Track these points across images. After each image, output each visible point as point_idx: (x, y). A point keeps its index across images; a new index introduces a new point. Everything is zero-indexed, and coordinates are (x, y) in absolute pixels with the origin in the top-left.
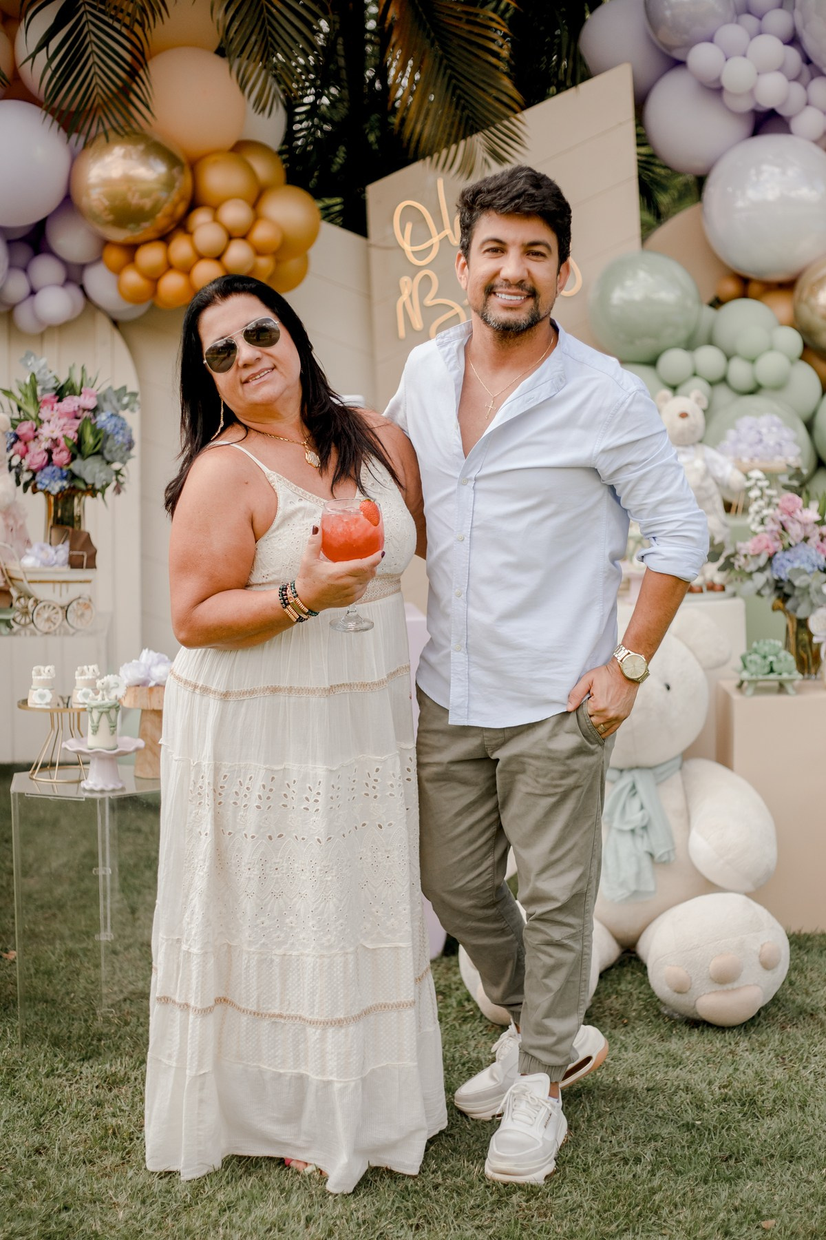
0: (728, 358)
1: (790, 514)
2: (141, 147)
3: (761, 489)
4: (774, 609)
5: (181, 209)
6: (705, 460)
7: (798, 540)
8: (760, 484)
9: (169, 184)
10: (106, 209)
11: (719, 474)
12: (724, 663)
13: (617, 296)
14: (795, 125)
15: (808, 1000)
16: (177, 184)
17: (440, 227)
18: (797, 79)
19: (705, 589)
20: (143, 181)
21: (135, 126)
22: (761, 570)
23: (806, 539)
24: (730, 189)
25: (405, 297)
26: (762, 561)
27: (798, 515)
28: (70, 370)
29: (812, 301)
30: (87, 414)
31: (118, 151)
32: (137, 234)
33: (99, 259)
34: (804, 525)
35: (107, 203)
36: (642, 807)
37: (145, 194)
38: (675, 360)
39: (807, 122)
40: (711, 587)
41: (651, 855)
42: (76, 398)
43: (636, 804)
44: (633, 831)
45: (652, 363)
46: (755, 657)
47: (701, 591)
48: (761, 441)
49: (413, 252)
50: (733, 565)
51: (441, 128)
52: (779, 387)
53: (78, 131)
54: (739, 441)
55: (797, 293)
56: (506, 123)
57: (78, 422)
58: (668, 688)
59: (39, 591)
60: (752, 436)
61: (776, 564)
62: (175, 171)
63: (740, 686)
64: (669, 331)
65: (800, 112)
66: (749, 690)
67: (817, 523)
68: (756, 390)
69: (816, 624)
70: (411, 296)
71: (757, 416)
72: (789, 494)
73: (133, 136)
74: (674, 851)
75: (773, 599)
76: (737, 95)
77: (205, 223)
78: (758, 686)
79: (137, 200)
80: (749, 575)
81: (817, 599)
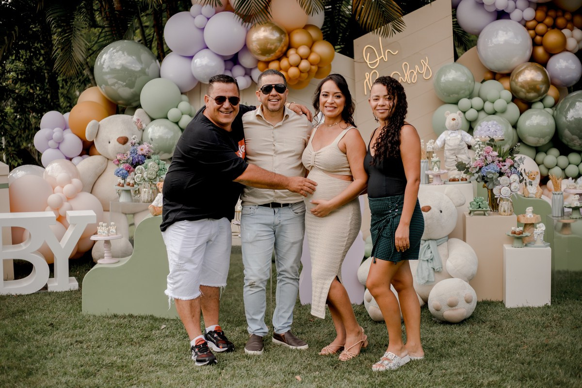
0: (484, 102)
1: (488, 153)
2: (270, 28)
3: (479, 145)
4: (484, 187)
5: (285, 49)
6: (461, 135)
7: (490, 162)
8: (479, 143)
9: (280, 40)
10: (258, 49)
11: (467, 140)
13: (443, 79)
14: (512, 16)
15: (485, 318)
16: (283, 40)
17: (380, 55)
19: (460, 180)
20: (271, 39)
21: (269, 20)
22: (477, 172)
23: (493, 162)
24: (486, 40)
25: (367, 80)
26: (477, 169)
27: (491, 153)
29: (516, 80)
31: (263, 29)
32: (269, 58)
33: (256, 67)
34: (493, 157)
35: (259, 47)
36: (431, 252)
37: (272, 44)
38: (464, 102)
39: (516, 15)
40: (462, 180)
41: (434, 269)
43: (429, 251)
44: (428, 260)
45: (456, 103)
46: (475, 203)
47: (459, 181)
48: (489, 130)
49: (370, 64)
50: (469, 171)
51: (375, 19)
52: (503, 112)
53: (249, 22)
54: (481, 130)
55: (511, 77)
58: (441, 212)
60: (486, 128)
61: (482, 170)
62: (282, 36)
63: (470, 213)
64: (462, 92)
65: (513, 11)
66: (472, 214)
67: (498, 156)
68: (495, 113)
69: (495, 191)
70: (369, 80)
71: (488, 121)
72: (489, 147)
73: (267, 24)
74: (442, 268)
75: (483, 183)
76: (489, 6)
77: (293, 54)
78: (475, 212)
79: (269, 46)
80: (473, 175)
81: (495, 183)
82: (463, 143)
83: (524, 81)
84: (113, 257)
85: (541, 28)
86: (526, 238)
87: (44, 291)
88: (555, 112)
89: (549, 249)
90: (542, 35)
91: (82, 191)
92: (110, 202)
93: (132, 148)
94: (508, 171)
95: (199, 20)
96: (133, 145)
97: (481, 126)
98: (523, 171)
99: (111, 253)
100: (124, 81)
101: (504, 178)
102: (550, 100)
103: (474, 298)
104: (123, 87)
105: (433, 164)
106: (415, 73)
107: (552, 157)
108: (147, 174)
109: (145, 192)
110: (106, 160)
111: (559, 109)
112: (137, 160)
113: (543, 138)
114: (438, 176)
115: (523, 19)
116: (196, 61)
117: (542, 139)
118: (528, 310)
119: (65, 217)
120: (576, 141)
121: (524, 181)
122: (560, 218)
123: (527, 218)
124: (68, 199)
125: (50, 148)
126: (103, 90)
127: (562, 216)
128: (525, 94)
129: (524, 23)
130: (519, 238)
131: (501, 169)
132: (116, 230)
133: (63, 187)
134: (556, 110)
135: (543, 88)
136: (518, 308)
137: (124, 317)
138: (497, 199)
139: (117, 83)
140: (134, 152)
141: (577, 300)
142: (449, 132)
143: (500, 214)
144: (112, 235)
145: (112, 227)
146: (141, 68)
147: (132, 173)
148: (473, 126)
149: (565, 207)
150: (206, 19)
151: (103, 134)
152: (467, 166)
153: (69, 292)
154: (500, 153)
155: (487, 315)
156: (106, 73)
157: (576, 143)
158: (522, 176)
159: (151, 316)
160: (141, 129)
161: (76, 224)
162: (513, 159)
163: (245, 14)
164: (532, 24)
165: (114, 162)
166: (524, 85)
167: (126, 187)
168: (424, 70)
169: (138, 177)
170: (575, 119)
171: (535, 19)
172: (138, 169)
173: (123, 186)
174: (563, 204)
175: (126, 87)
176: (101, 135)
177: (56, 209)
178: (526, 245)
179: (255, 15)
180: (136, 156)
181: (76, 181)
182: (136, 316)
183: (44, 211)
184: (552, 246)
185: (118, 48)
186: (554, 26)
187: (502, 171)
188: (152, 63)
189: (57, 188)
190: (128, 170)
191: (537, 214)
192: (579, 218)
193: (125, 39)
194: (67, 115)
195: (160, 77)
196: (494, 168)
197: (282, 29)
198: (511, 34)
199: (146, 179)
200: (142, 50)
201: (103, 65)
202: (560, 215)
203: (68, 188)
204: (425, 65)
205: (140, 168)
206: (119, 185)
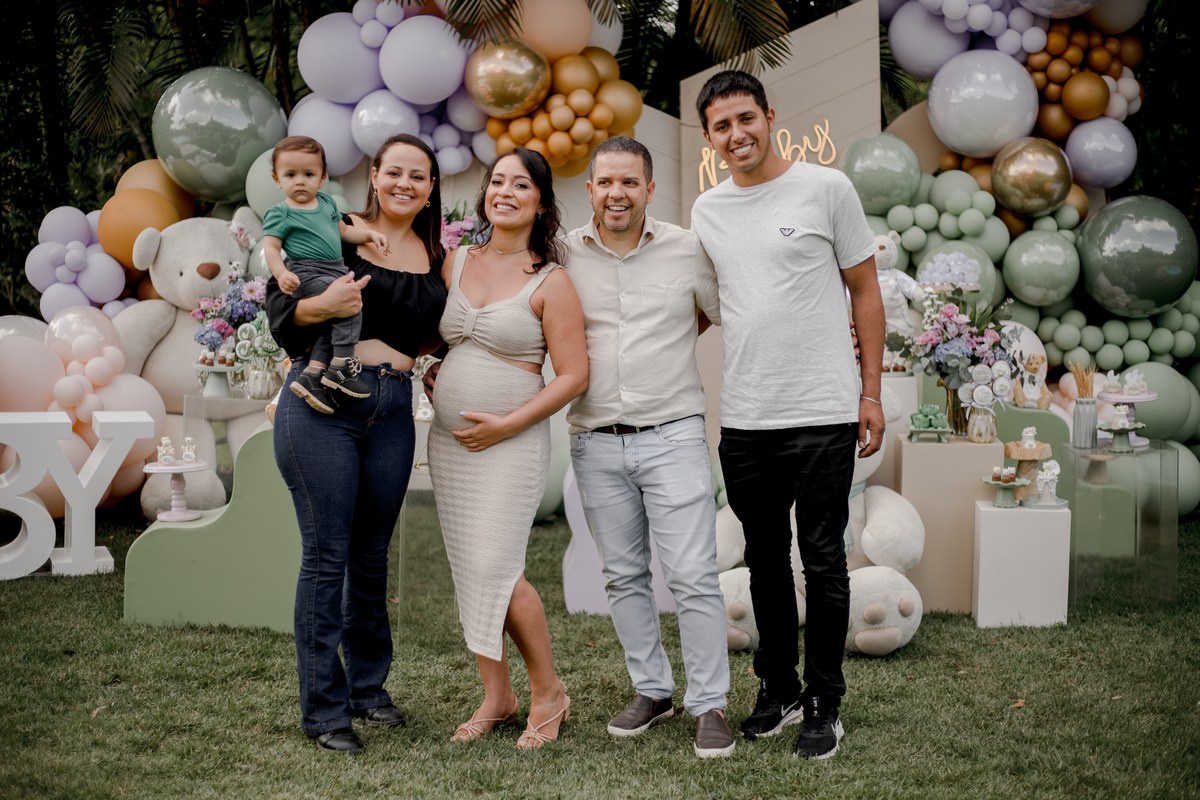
0: (940, 213)
1: (949, 317)
2: (516, 51)
3: (932, 300)
4: (939, 384)
5: (543, 94)
6: (896, 279)
7: (954, 336)
8: (931, 296)
9: (534, 77)
10: (489, 94)
12: (897, 419)
13: (859, 165)
14: (1000, 43)
15: (937, 647)
16: (540, 78)
18: (1000, 9)
19: (891, 370)
20: (517, 76)
21: (513, 35)
22: (927, 355)
23: (959, 335)
24: (947, 89)
25: (705, 162)
26: (928, 349)
27: (955, 318)
28: (457, 203)
29: (1005, 173)
30: (466, 234)
31: (500, 54)
32: (511, 112)
33: (484, 129)
34: (959, 326)
35: (490, 90)
37: (517, 84)
38: (900, 213)
39: (1008, 41)
40: (896, 369)
42: (459, 222)
45: (883, 214)
46: (920, 416)
47: (888, 370)
48: (950, 270)
51: (729, 39)
52: (977, 234)
53: (472, 38)
54: (934, 271)
55: (994, 166)
56: (781, 38)
57: (460, 239)
60: (943, 267)
61: (937, 351)
62: (539, 69)
63: (910, 437)
64: (898, 191)
65: (1003, 32)
66: (914, 439)
67: (968, 324)
68: (960, 236)
69: (962, 394)
70: (709, 162)
71: (948, 252)
72: (951, 304)
73: (510, 43)
74: (852, 544)
75: (937, 377)
76: (954, 21)
77: (559, 106)
78: (922, 436)
79: (511, 88)
80: (919, 359)
81: (963, 377)
82: (900, 296)
83: (1020, 174)
84: (190, 507)
85: (1058, 68)
86: (1022, 489)
87: (43, 574)
88: (1080, 239)
89: (1067, 511)
90: (1062, 83)
91: (123, 372)
92: (185, 396)
93: (231, 289)
94: (990, 354)
95: (371, 32)
96: (233, 281)
97: (933, 262)
98: (1017, 356)
99: (185, 498)
100: (213, 150)
101: (981, 367)
102: (1070, 214)
103: (916, 606)
104: (211, 161)
106: (802, 152)
107: (1071, 328)
108: (263, 341)
109: (256, 378)
110: (174, 308)
111: (1088, 233)
112: (240, 311)
113: (1055, 290)
115: (1022, 49)
116: (361, 114)
117: (1052, 291)
118: (1023, 633)
119: (90, 424)
120: (1118, 298)
121: (1019, 375)
122: (1089, 451)
123: (1025, 450)
124: (96, 387)
125: (58, 281)
126: (170, 166)
127: (1092, 447)
128: (1022, 200)
129: (1025, 59)
130: (1007, 489)
131: (974, 349)
132: (195, 452)
133: (86, 363)
134: (1081, 234)
135: (1056, 188)
136: (1003, 629)
137: (210, 630)
138: (964, 409)
139: (198, 153)
140: (237, 295)
141: (1119, 615)
143: (971, 440)
144: (188, 462)
145: (187, 448)
146: (249, 124)
147: (231, 339)
148: (916, 260)
149: (1100, 429)
150: (385, 30)
151: (169, 257)
152: (906, 343)
153: (94, 576)
154: (973, 318)
155: (941, 642)
156: (178, 133)
157: (1121, 300)
158: (1016, 365)
159: (264, 629)
160: (246, 248)
161: (111, 440)
162: (998, 331)
163: (465, 21)
164: (1039, 59)
165: (194, 315)
166: (1020, 182)
167: (219, 367)
168: (821, 147)
169: (243, 346)
170: (1119, 253)
171: (1045, 50)
172: (244, 330)
173: (211, 364)
174: (1096, 423)
175: (216, 161)
176: (162, 258)
177: (71, 407)
178: (1021, 504)
179: (487, 23)
180: (239, 304)
181: (112, 352)
182: (234, 629)
183: (45, 409)
184: (1071, 507)
185: (202, 83)
186: (1085, 65)
187: (977, 354)
188: (271, 114)
189: (74, 365)
190: (223, 331)
191: (1044, 442)
192: (1128, 452)
193: (216, 64)
194: (94, 216)
196: (958, 349)
197: (539, 54)
198: (998, 77)
199: (260, 351)
200: (250, 88)
201: (171, 115)
202: (1089, 445)
203: (95, 364)
204: (822, 136)
205: (248, 329)
206: (203, 361)
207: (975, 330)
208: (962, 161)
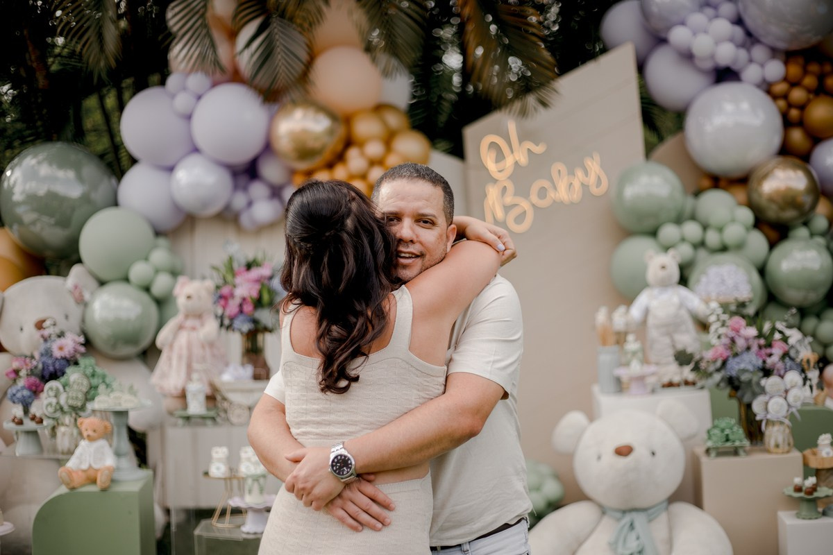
0: (705, 227)
1: (737, 331)
2: (313, 110)
3: (717, 315)
4: (731, 396)
5: (340, 147)
7: (743, 350)
8: (716, 311)
10: (291, 150)
14: (744, 75)
16: (337, 133)
18: (742, 46)
19: (682, 385)
20: (316, 132)
22: (718, 370)
23: (748, 348)
24: (701, 120)
25: (490, 199)
26: (719, 364)
27: (743, 332)
29: (760, 189)
30: (266, 280)
31: (298, 113)
32: (312, 164)
33: (290, 182)
34: (747, 339)
35: (292, 146)
36: (638, 538)
37: (316, 140)
38: (669, 232)
39: (752, 73)
40: (687, 383)
42: (259, 269)
43: (633, 536)
45: (654, 233)
46: (717, 431)
48: (723, 282)
49: (494, 172)
50: (699, 367)
52: (740, 246)
54: (709, 283)
55: (749, 185)
57: (259, 286)
58: (653, 454)
59: (231, 396)
60: (718, 280)
61: (729, 366)
62: (335, 125)
63: (708, 451)
64: (664, 212)
65: (746, 66)
66: (713, 454)
67: (757, 337)
68: (724, 249)
69: (757, 407)
71: (718, 265)
72: (737, 318)
73: (307, 104)
75: (727, 391)
76: (704, 59)
77: (356, 156)
78: (720, 450)
79: (310, 143)
80: (710, 375)
81: (757, 390)
82: (684, 313)
83: (774, 190)
85: (798, 95)
86: (824, 500)
90: (802, 107)
93: (42, 347)
94: (780, 365)
95: (182, 101)
96: (46, 339)
97: (706, 275)
100: (51, 215)
101: (773, 379)
102: (821, 222)
104: (50, 226)
105: (629, 356)
108: (68, 398)
109: (64, 434)
112: (51, 368)
113: (814, 291)
114: (641, 379)
115: (764, 79)
116: (178, 176)
117: (811, 293)
123: (823, 459)
126: (16, 233)
128: (777, 213)
129: (767, 88)
130: (809, 501)
131: (764, 362)
134: (832, 239)
135: (808, 200)
138: (761, 421)
139: (38, 220)
140: (48, 353)
142: (656, 291)
143: (768, 451)
147: (40, 396)
148: (686, 273)
150: (195, 99)
152: (695, 358)
154: (760, 331)
156: (20, 203)
162: (785, 341)
163: (267, 86)
164: (780, 88)
166: (775, 197)
167: (29, 425)
169: (50, 404)
171: (785, 79)
172: (52, 387)
173: (20, 423)
178: (824, 514)
180: (50, 362)
185: (41, 157)
186: (820, 91)
187: (768, 366)
188: (103, 181)
190: (34, 388)
195: (115, 203)
196: (749, 362)
197: (334, 112)
198: (745, 106)
199: (66, 408)
200: (84, 159)
201: (13, 188)
204: (590, 168)
205: (54, 387)
206: (13, 421)
207: (762, 341)
208: (717, 181)
